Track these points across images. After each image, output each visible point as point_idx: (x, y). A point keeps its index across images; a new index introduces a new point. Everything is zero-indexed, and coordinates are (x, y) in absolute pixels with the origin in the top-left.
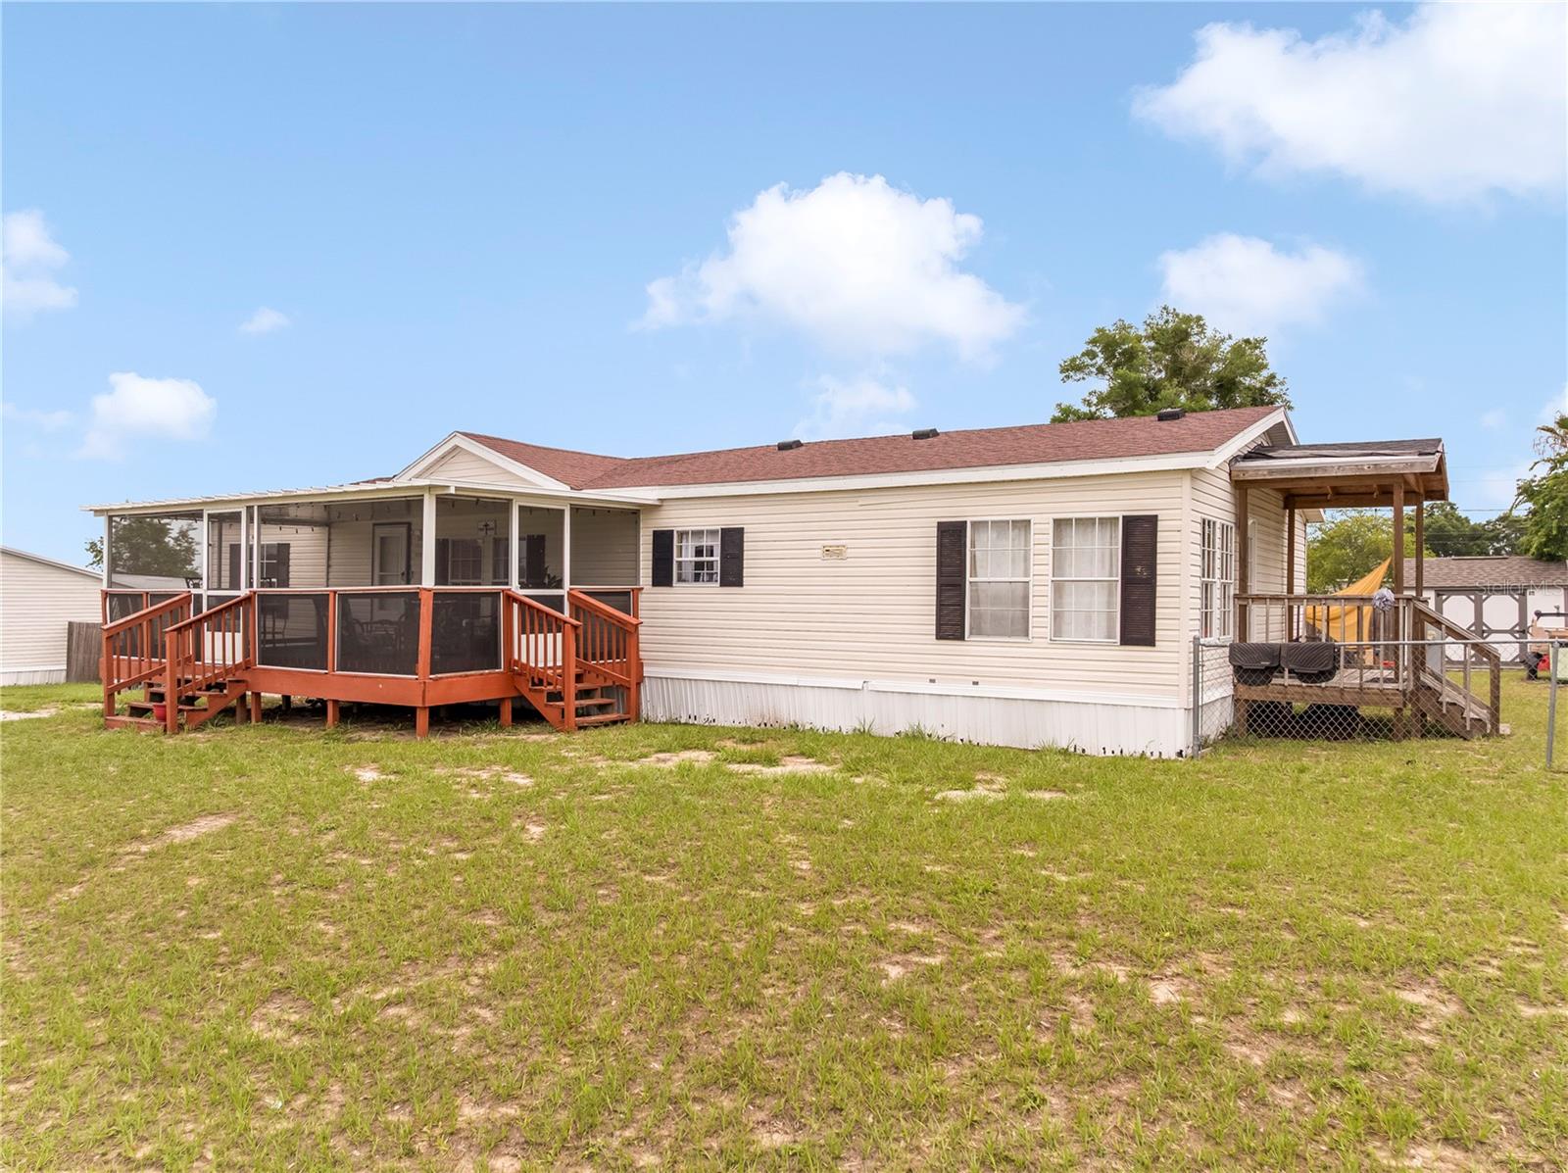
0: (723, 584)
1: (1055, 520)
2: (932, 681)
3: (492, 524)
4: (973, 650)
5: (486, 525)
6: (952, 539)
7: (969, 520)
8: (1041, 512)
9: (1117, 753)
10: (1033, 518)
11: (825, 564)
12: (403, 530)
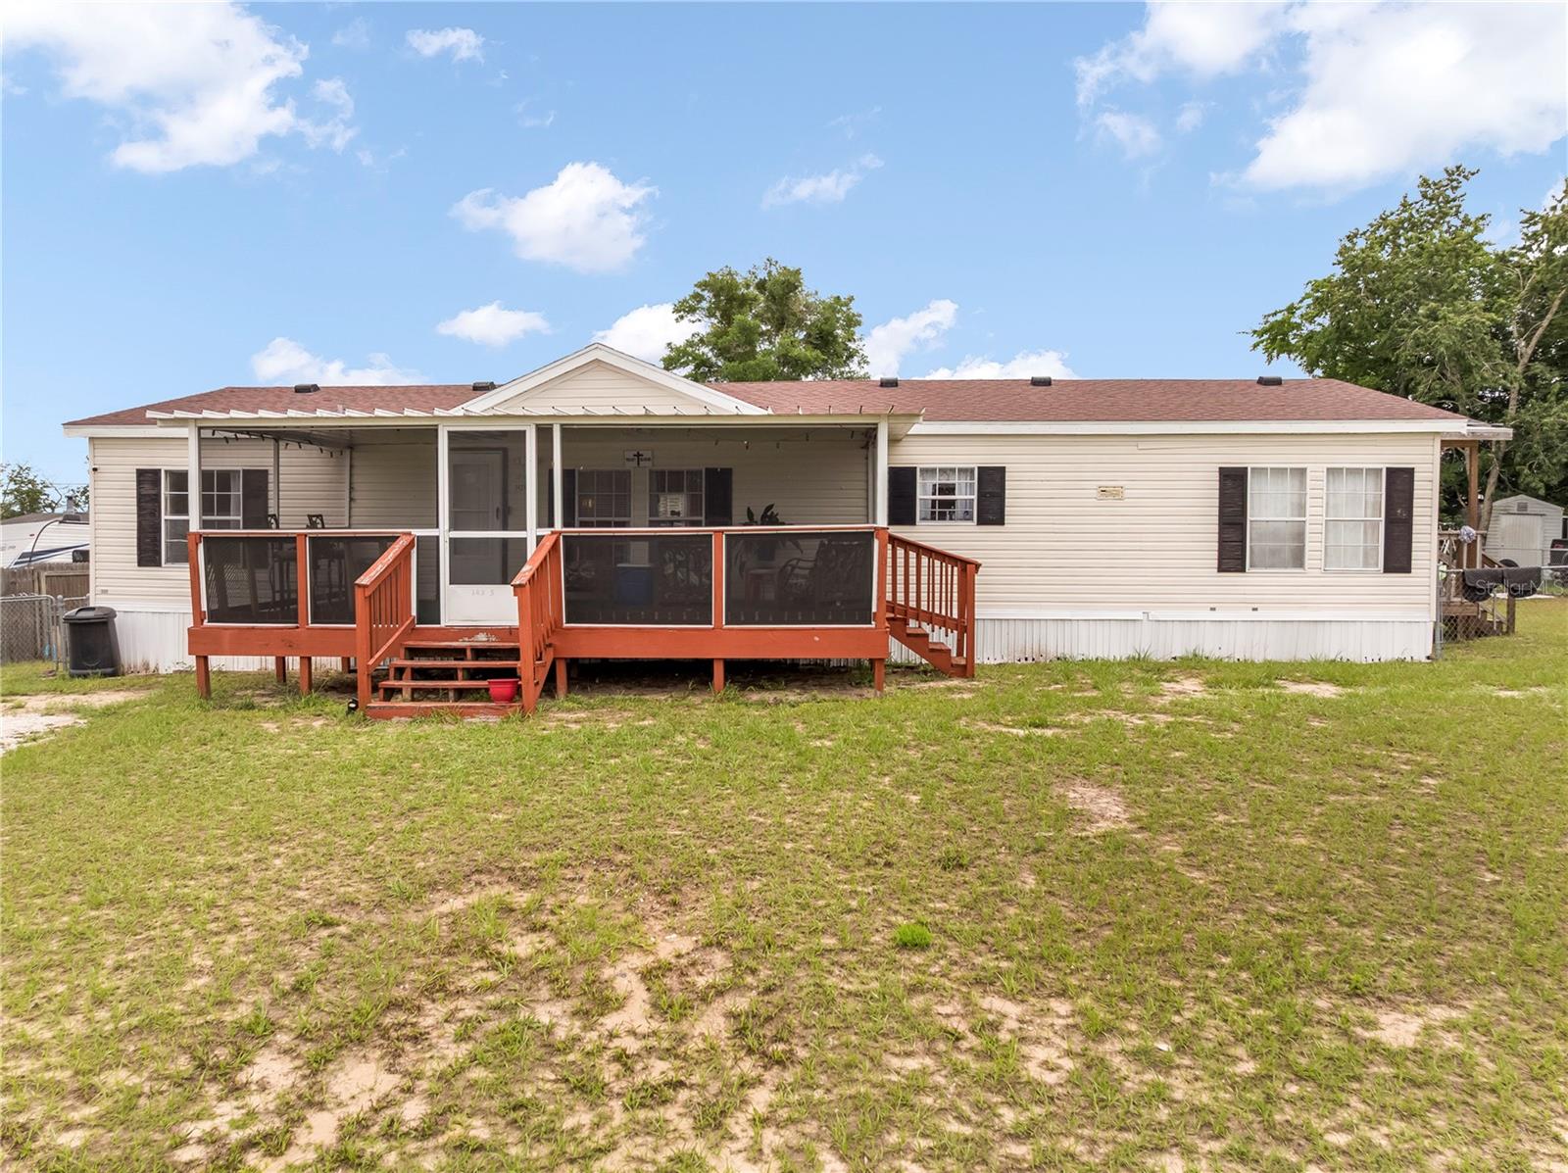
0: (980, 523)
1: (1328, 469)
2: (1213, 609)
3: (647, 454)
4: (1253, 581)
5: (638, 455)
6: (1233, 484)
7: (1249, 467)
8: (1316, 461)
9: (1377, 661)
10: (1310, 467)
11: (1102, 503)
12: (497, 457)
